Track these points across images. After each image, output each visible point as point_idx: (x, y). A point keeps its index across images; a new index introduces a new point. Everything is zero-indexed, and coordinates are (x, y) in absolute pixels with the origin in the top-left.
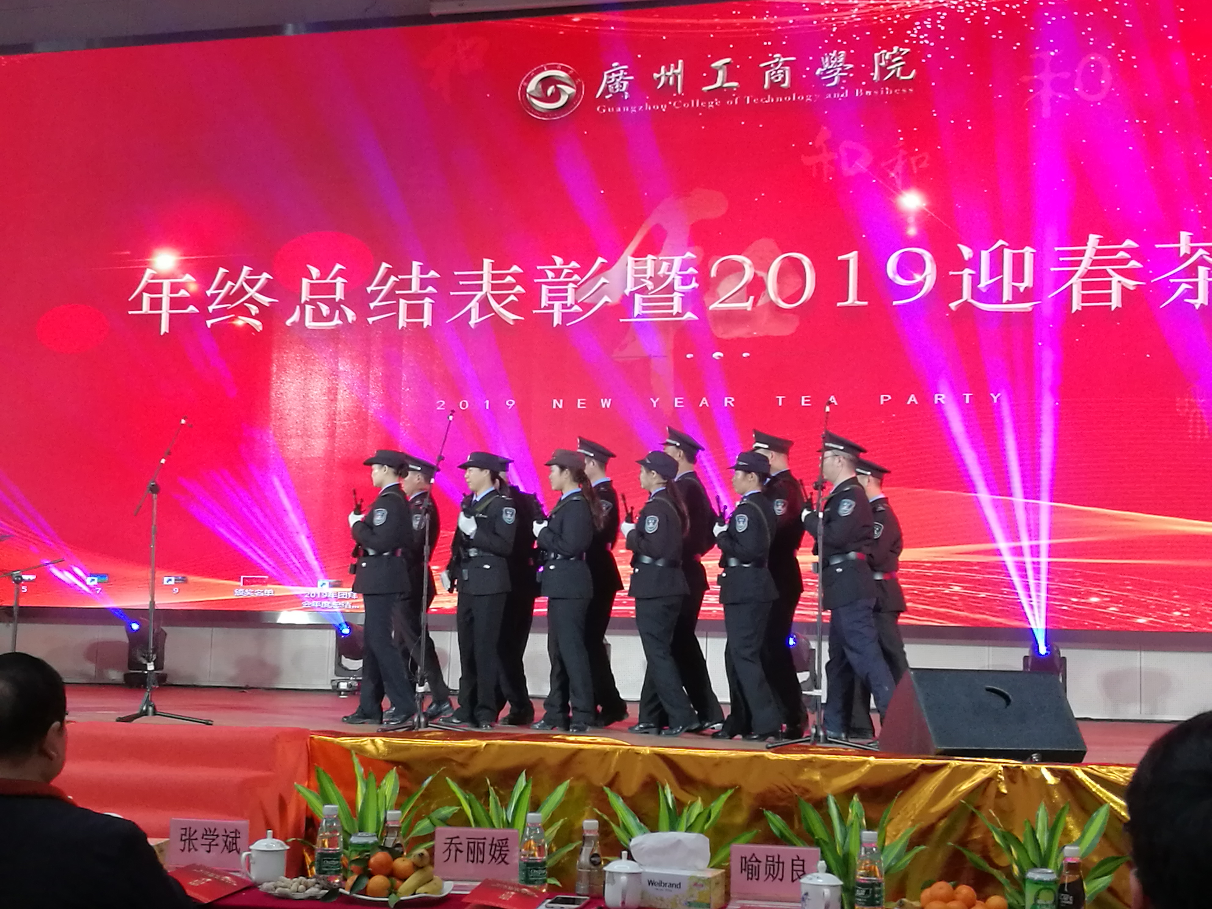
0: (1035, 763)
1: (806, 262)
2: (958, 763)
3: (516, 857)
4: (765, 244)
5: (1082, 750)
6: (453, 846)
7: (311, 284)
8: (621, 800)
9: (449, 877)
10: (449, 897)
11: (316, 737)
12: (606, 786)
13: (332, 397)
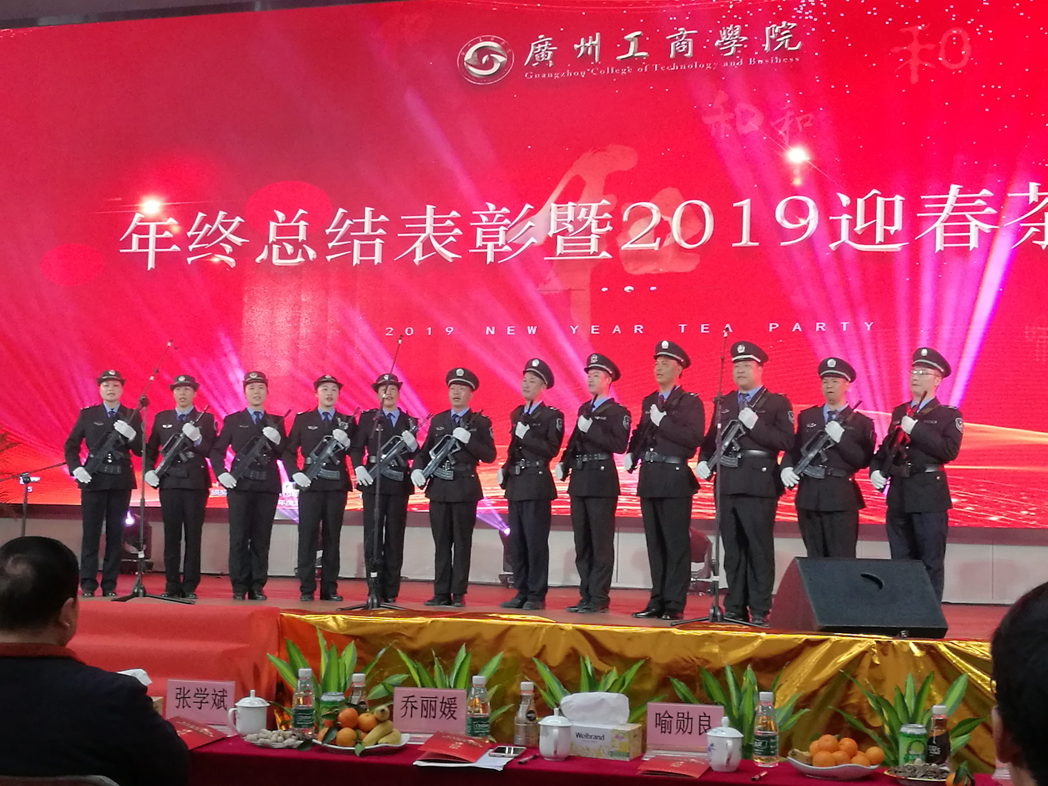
0: (904, 638)
1: (706, 208)
2: (837, 638)
3: (463, 714)
4: (670, 192)
5: (945, 627)
6: (409, 704)
7: (278, 227)
8: (548, 670)
9: (407, 730)
10: (406, 747)
11: (285, 614)
12: (535, 657)
13: (295, 324)
